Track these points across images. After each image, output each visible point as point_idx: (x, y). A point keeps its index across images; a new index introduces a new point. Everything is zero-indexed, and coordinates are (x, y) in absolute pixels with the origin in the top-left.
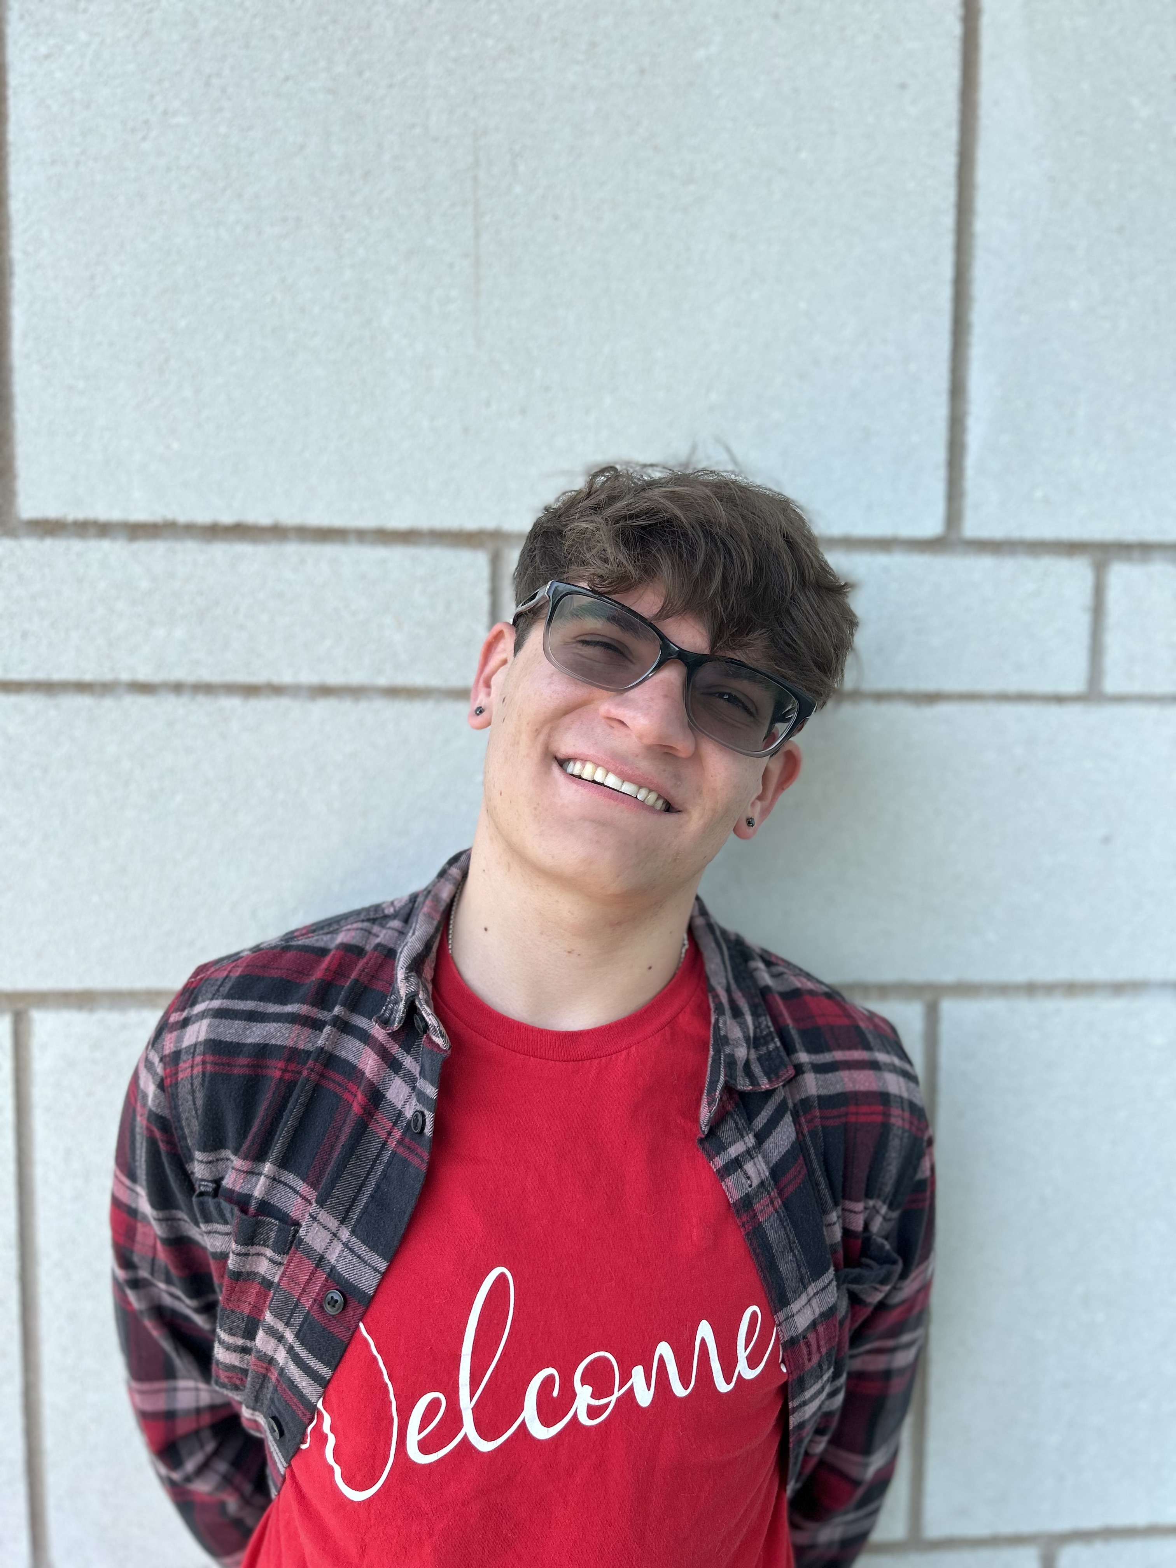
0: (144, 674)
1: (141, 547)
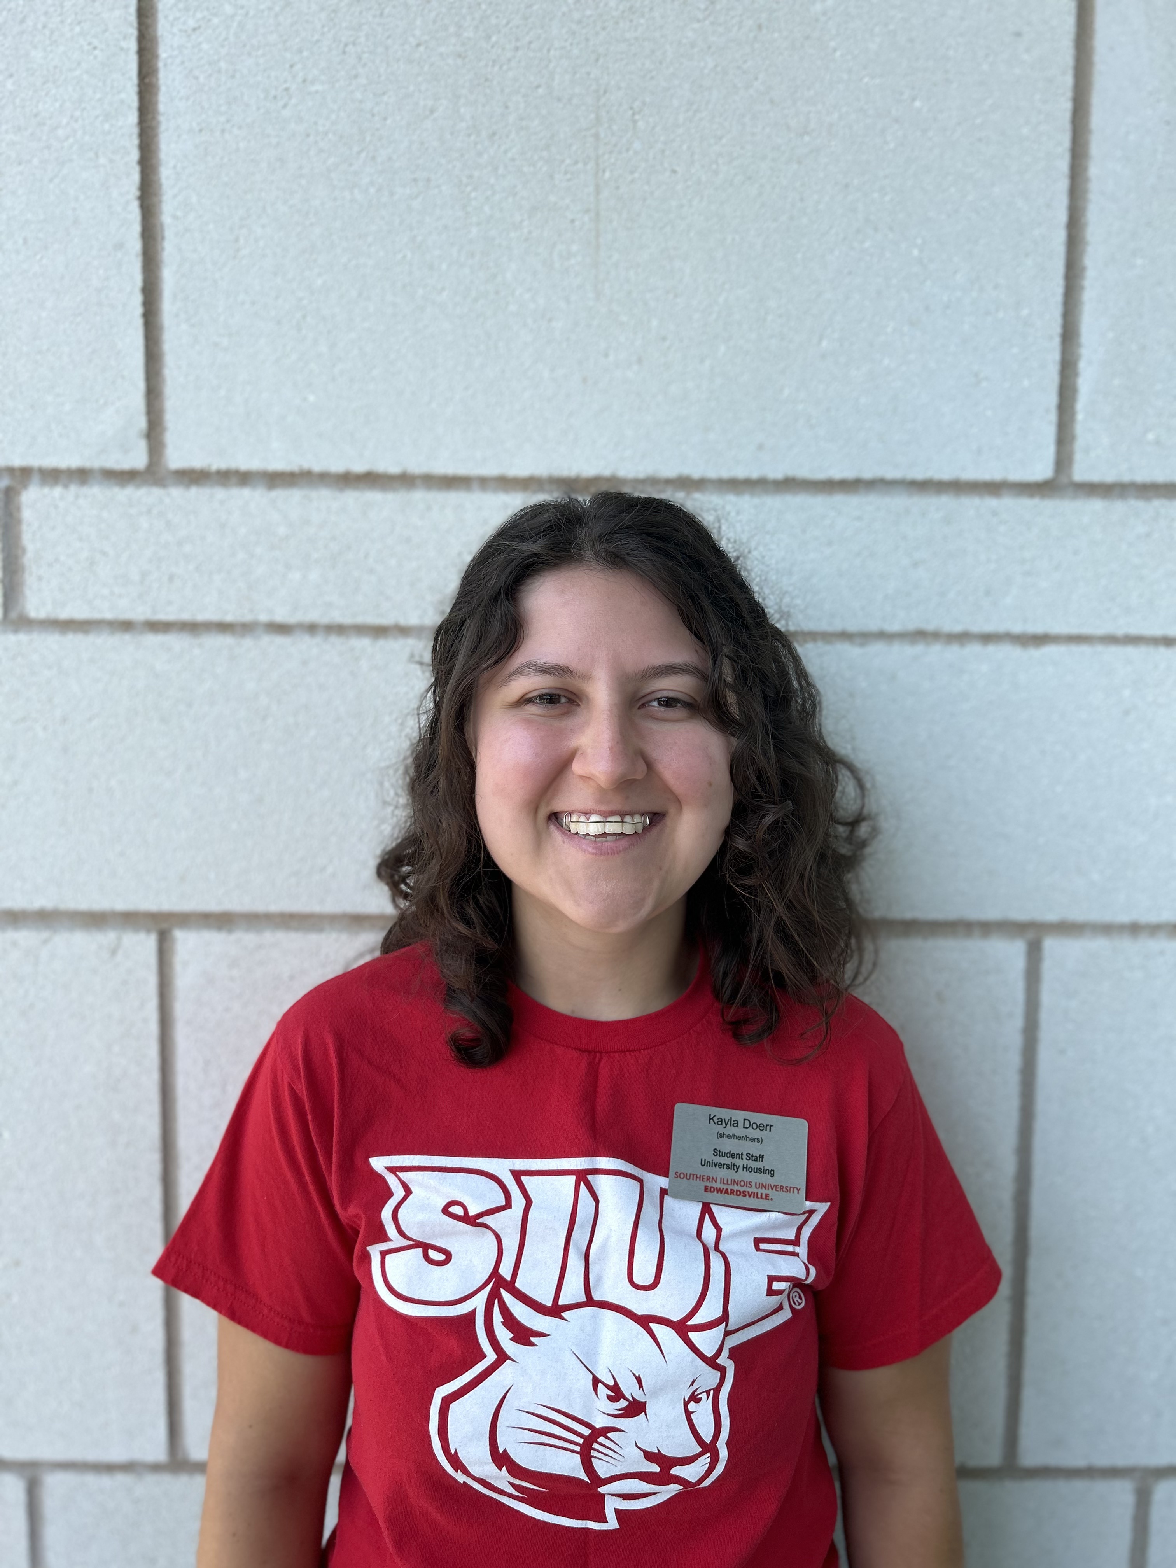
0: (281, 616)
1: (280, 494)
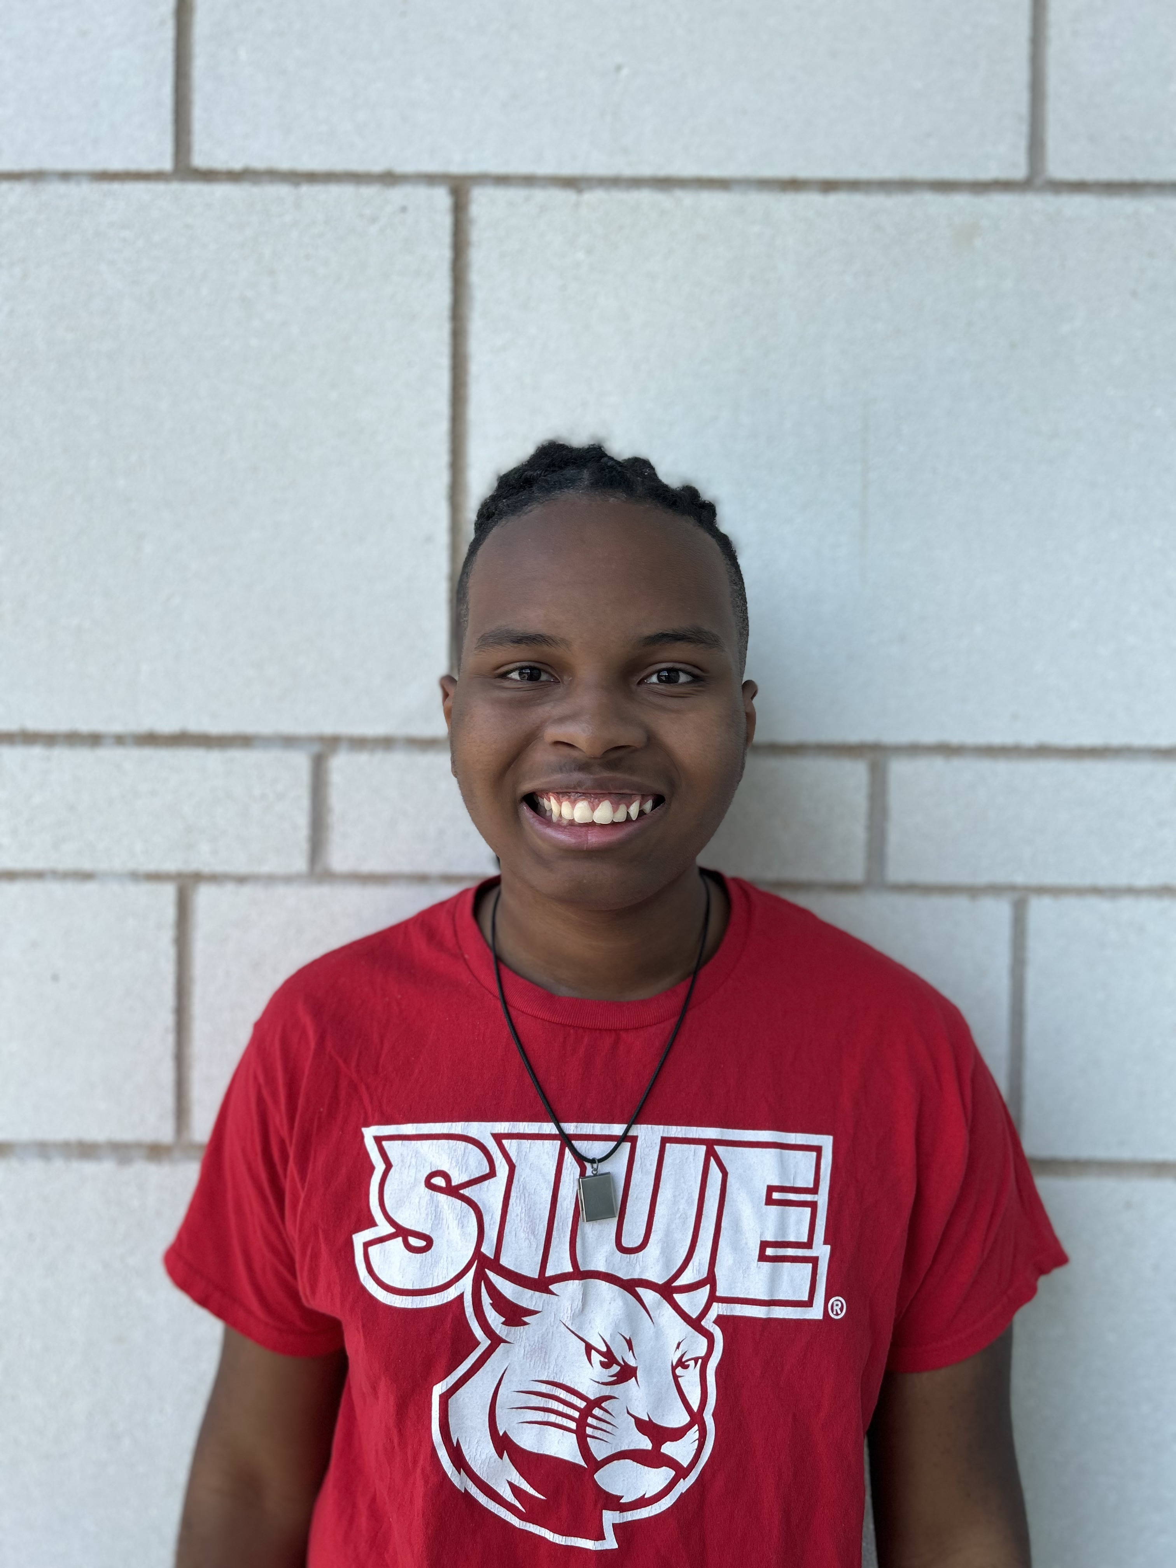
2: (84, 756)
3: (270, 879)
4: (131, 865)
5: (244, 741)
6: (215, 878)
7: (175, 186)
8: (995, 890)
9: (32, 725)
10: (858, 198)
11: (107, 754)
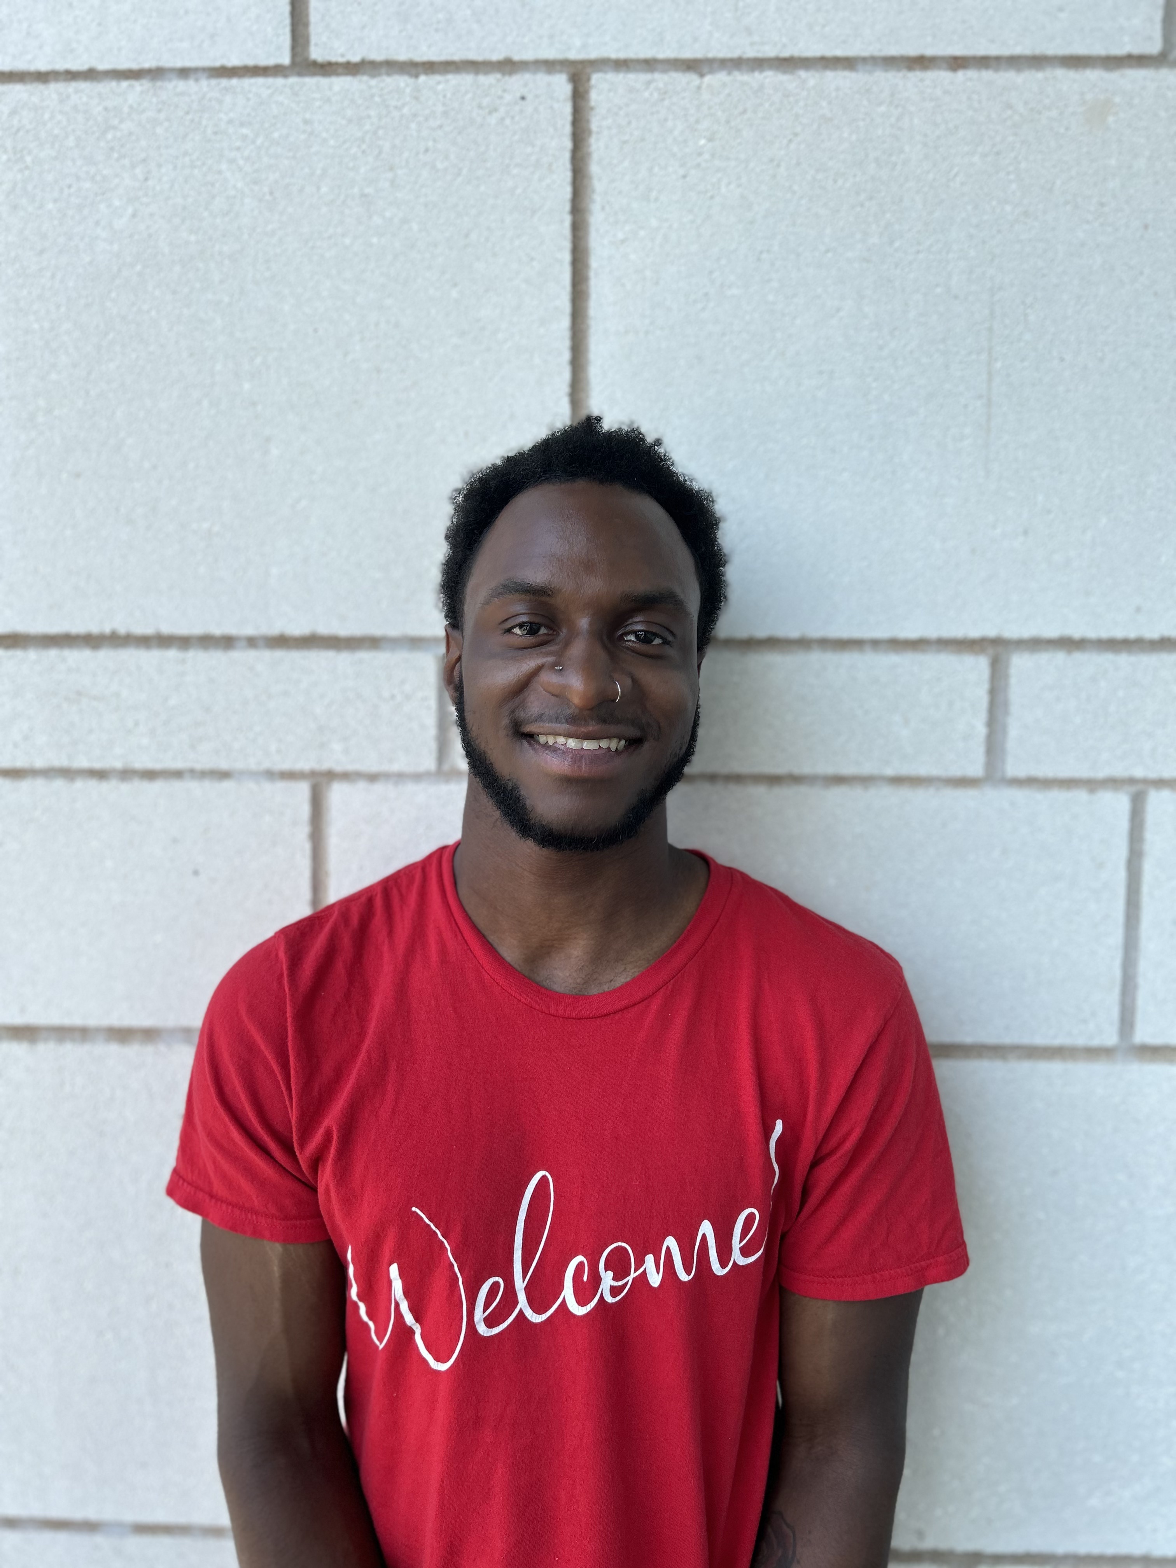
2: (216, 658)
3: (400, 777)
4: (266, 765)
5: (372, 643)
6: (346, 776)
7: (293, 80)
8: (1113, 783)
9: (166, 629)
10: (987, 75)
11: (241, 656)
